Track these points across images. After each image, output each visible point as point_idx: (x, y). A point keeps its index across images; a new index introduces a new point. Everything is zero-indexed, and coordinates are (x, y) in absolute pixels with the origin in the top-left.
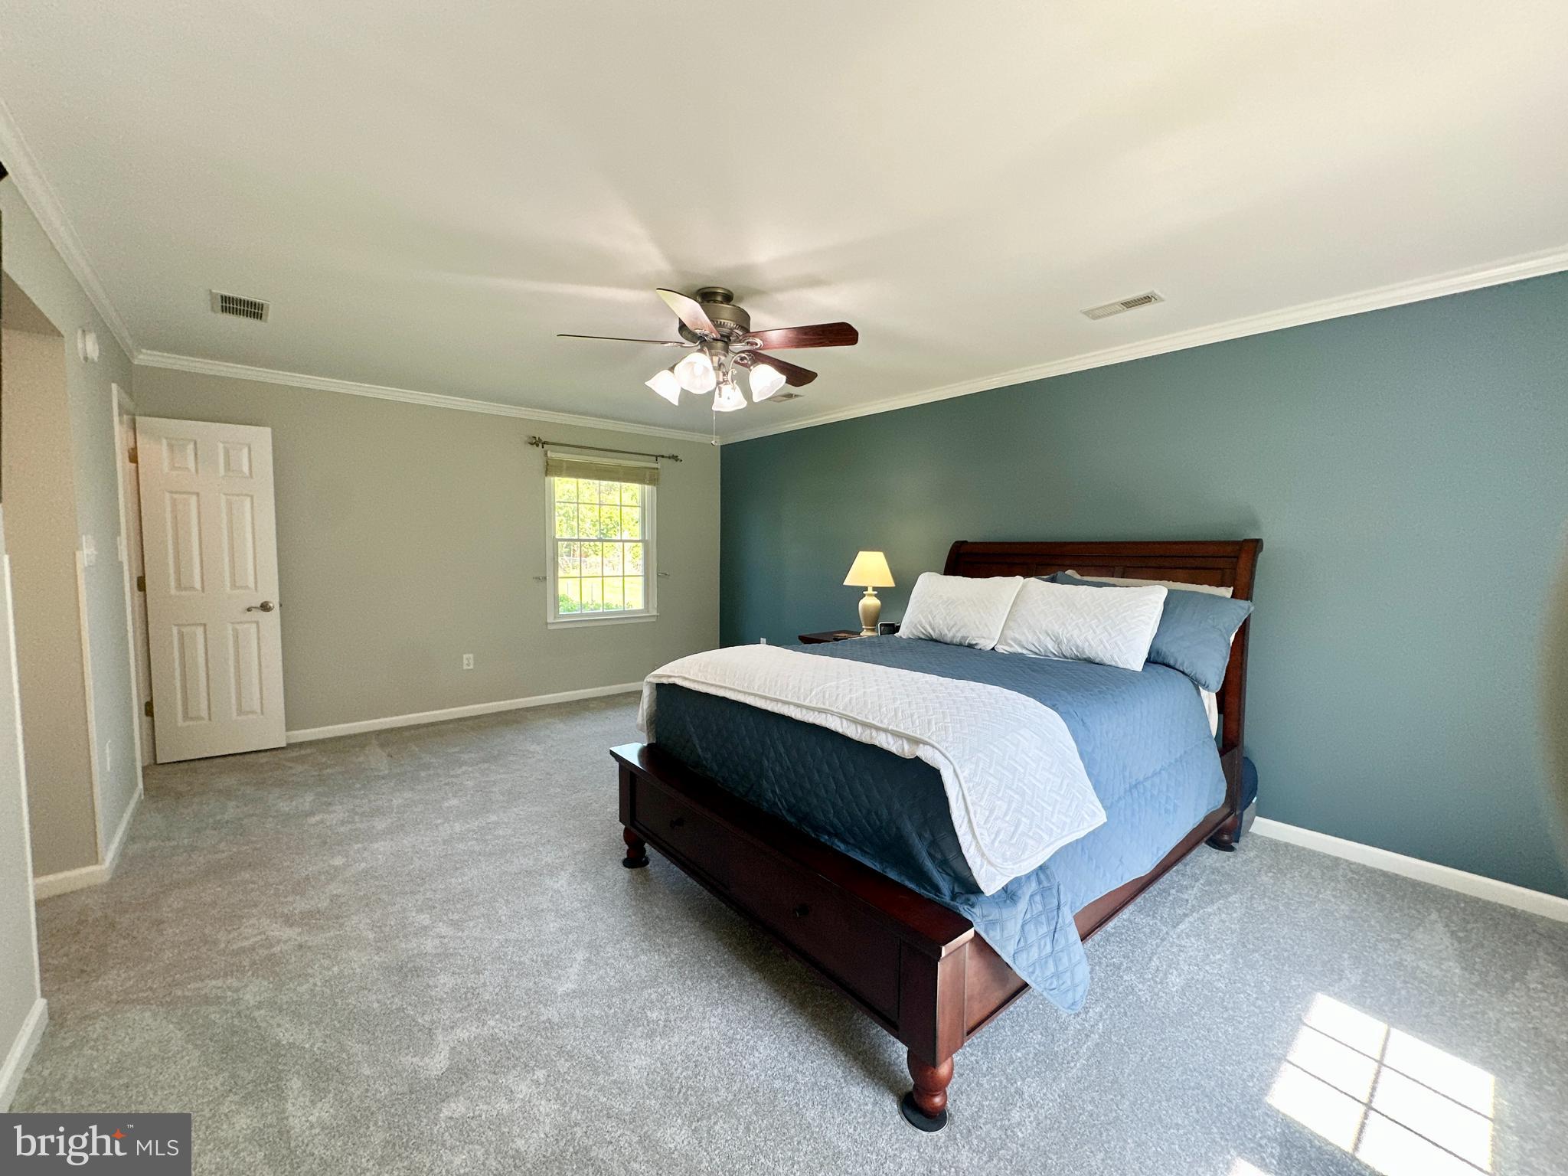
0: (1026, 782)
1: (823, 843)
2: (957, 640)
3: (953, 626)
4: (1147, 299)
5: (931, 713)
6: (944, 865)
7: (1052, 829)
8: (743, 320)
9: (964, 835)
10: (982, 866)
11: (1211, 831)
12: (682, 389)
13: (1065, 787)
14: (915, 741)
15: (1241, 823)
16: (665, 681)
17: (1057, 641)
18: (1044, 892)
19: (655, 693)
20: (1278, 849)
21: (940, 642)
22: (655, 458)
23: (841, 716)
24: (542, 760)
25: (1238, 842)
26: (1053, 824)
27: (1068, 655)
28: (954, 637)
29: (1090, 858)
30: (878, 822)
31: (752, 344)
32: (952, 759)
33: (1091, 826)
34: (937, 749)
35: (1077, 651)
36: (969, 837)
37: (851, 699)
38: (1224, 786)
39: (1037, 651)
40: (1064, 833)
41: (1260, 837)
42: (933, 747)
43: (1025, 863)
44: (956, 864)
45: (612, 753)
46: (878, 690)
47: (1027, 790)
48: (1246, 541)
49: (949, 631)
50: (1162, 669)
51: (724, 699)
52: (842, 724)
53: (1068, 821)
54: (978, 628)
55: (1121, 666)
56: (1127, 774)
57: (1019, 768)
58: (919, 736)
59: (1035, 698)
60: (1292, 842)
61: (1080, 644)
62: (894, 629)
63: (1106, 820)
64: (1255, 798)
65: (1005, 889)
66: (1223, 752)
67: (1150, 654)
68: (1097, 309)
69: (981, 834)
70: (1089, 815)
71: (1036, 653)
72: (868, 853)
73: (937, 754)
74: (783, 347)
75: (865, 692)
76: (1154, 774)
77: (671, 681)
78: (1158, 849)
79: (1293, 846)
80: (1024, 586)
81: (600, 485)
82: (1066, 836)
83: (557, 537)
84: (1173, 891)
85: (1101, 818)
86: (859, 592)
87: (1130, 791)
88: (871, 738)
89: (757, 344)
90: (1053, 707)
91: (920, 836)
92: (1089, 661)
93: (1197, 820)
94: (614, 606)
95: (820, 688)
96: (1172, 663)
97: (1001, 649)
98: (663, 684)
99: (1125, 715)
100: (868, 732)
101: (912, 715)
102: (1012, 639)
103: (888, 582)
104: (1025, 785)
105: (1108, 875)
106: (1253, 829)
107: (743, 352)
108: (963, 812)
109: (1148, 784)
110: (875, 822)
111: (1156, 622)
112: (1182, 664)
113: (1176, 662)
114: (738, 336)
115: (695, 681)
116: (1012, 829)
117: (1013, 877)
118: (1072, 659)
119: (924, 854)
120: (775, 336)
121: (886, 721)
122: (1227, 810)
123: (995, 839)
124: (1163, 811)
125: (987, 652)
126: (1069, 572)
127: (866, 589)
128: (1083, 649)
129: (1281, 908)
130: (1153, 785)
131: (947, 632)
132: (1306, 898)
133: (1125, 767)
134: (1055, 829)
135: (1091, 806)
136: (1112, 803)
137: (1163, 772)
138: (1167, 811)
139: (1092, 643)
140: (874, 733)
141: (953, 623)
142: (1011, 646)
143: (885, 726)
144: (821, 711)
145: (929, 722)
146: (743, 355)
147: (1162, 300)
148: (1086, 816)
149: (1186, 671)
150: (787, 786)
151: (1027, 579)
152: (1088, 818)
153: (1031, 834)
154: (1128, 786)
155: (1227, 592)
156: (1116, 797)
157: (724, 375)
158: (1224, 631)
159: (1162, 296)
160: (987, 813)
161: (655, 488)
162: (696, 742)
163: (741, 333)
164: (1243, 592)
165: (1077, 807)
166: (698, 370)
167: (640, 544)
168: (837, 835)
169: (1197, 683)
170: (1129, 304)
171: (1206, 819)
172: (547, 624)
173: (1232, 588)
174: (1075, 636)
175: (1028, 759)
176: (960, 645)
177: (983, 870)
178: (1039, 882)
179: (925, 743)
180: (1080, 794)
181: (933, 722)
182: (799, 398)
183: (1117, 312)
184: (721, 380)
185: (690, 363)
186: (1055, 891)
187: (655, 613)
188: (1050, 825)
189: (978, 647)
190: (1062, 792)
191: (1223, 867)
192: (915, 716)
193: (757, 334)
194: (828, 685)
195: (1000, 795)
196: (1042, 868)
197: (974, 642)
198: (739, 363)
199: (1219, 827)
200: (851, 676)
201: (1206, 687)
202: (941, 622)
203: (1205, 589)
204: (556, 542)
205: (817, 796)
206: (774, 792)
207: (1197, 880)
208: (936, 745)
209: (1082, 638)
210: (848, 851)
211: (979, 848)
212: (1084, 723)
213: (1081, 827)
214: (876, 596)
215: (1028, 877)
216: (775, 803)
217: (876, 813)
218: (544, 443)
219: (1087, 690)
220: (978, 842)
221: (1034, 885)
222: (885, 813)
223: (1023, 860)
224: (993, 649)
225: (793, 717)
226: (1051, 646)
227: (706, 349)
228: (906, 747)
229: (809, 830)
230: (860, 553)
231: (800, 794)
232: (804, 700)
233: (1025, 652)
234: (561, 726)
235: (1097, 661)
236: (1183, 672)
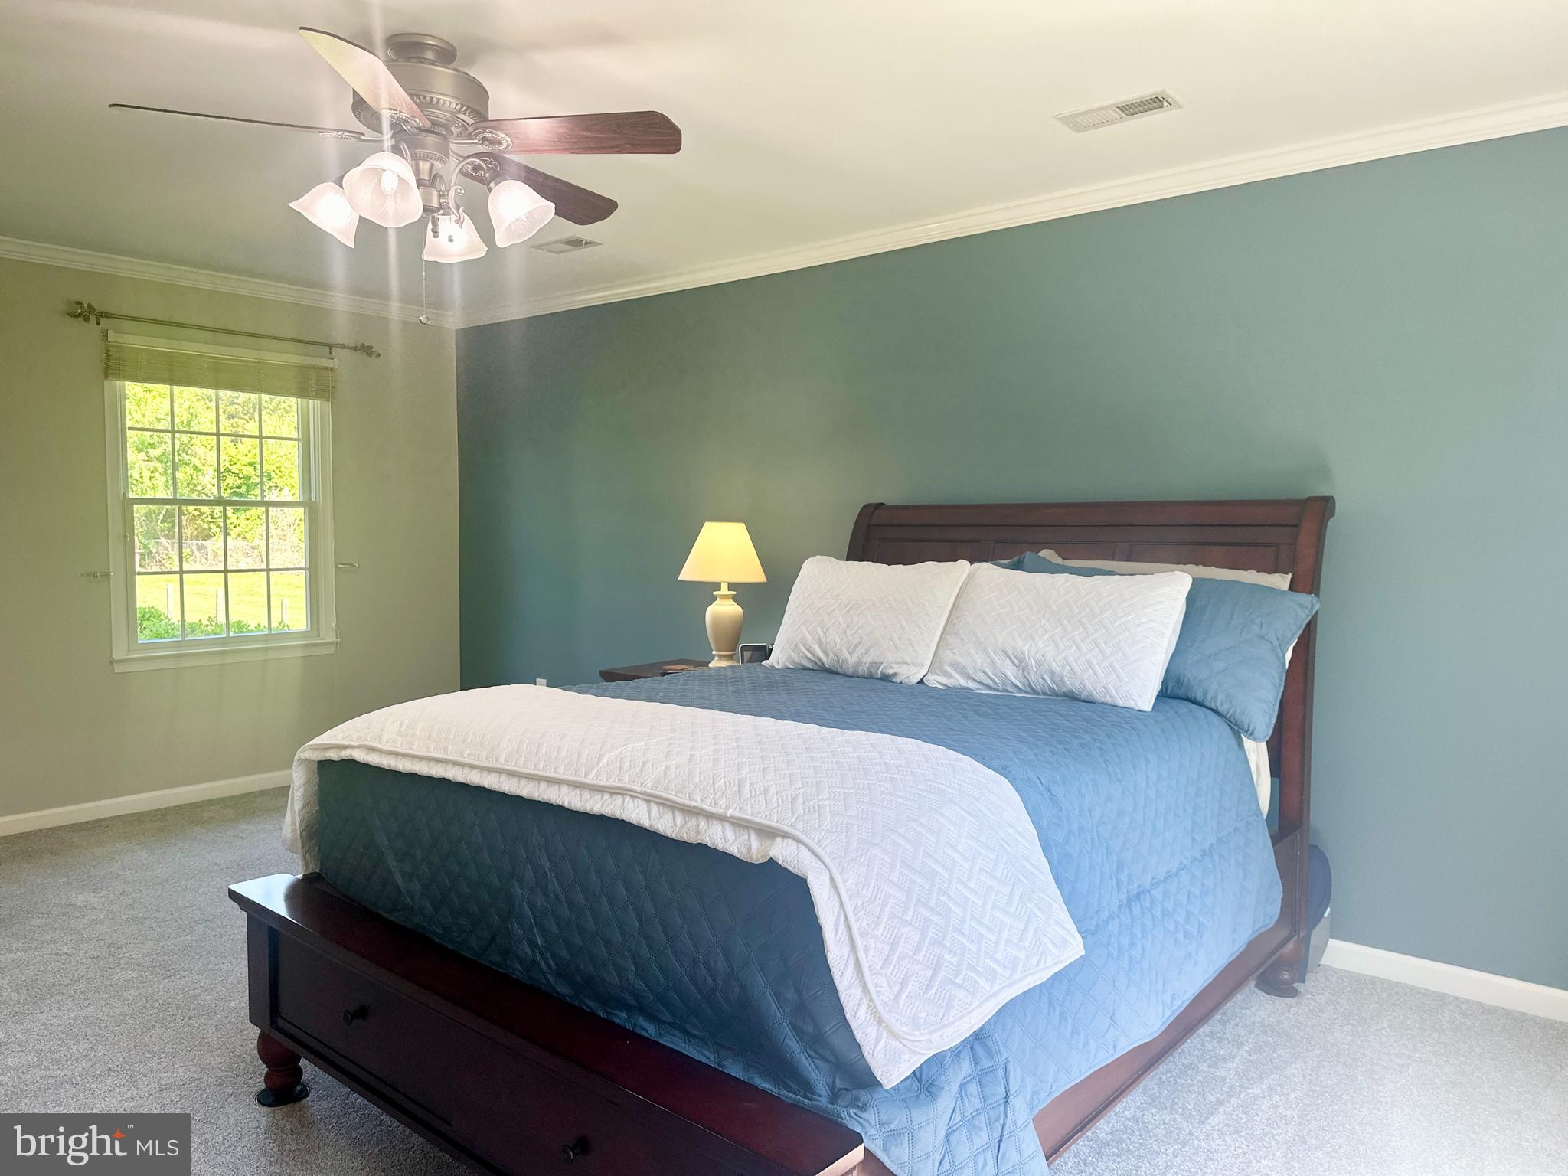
0: (952, 894)
1: (618, 1026)
2: (864, 669)
3: (856, 646)
4: (1156, 103)
5: (799, 784)
6: (816, 1043)
7: (994, 970)
8: (476, 99)
9: (850, 988)
10: (878, 1040)
11: (1261, 965)
12: (360, 216)
13: (1016, 898)
14: (768, 833)
15: (1307, 950)
16: (333, 755)
17: (1021, 665)
18: (982, 1077)
19: (316, 779)
20: (1361, 986)
21: (838, 673)
22: (327, 349)
23: (649, 798)
24: (101, 922)
25: (1303, 981)
26: (996, 961)
27: (1039, 688)
28: (859, 663)
29: (1063, 1017)
30: (709, 980)
31: (492, 142)
32: (827, 860)
33: (1060, 962)
34: (804, 844)
35: (1053, 681)
36: (857, 992)
37: (667, 768)
38: (1278, 893)
39: (990, 683)
40: (1017, 976)
41: (1336, 971)
42: (798, 841)
43: (950, 1030)
44: (838, 1041)
45: (234, 896)
46: (715, 751)
47: (953, 908)
48: (1309, 499)
49: (851, 655)
50: (1185, 708)
51: (444, 781)
52: (649, 812)
53: (1022, 955)
54: (896, 647)
55: (1121, 703)
56: (1124, 877)
57: (940, 870)
58: (774, 824)
59: (974, 757)
60: (1382, 976)
61: (1057, 670)
62: (765, 652)
63: (1083, 953)
64: (1329, 910)
65: (917, 1075)
66: (1276, 840)
67: (1165, 682)
68: (1082, 114)
69: (877, 985)
70: (1055, 945)
71: (989, 687)
72: (695, 1036)
73: (805, 853)
74: (550, 151)
75: (691, 756)
76: (1169, 876)
77: (345, 754)
78: (1173, 997)
79: (1382, 981)
80: (970, 577)
81: (218, 399)
82: (1020, 980)
83: (131, 495)
84: (1203, 1067)
85: (1076, 948)
86: (707, 591)
87: (1129, 905)
88: (698, 832)
89: (500, 143)
90: (1003, 771)
91: (779, 997)
92: (1072, 697)
93: (1237, 947)
94: (252, 627)
95: (617, 752)
96: (1199, 696)
97: (934, 681)
98: (332, 762)
99: (1119, 781)
100: (693, 822)
101: (766, 791)
102: (951, 665)
103: (753, 573)
104: (950, 898)
105: (1091, 1042)
106: (1325, 960)
107: (477, 155)
108: (846, 950)
109: (1157, 893)
110: (705, 980)
111: (1174, 630)
112: (1215, 698)
113: (1205, 693)
114: (465, 126)
115: (389, 753)
116: (929, 974)
117: (932, 1053)
118: (1045, 694)
119: (787, 1030)
120: (537, 130)
121: (722, 802)
122: (1284, 933)
123: (900, 992)
124: (1180, 936)
125: (912, 687)
126: (1046, 553)
127: (717, 586)
128: (1062, 681)
129: (1360, 1078)
130: (1166, 894)
131: (849, 657)
132: (1397, 1060)
133: (1120, 866)
134: (1000, 970)
135: (1058, 929)
136: (1098, 925)
137: (1182, 872)
138: (1187, 935)
139: (1076, 668)
140: (703, 823)
141: (856, 641)
142: (950, 676)
143: (720, 811)
144: (614, 791)
145: (794, 801)
146: (477, 161)
147: (1180, 107)
148: (1051, 947)
149: (1220, 709)
150: (555, 930)
151: (976, 565)
152: (1054, 950)
153: (959, 981)
154: (1124, 897)
155: (1282, 581)
156: (1105, 915)
157: (440, 196)
158: (1276, 643)
159: (1179, 99)
160: (887, 949)
161: (328, 405)
162: (392, 862)
163: (471, 121)
164: (1307, 582)
165: (1035, 932)
166: (389, 183)
167: (301, 510)
168: (642, 1010)
169: (1238, 730)
170: (1131, 109)
171: (1252, 945)
172: (112, 662)
173: (1290, 576)
174: (1049, 656)
175: (956, 856)
176: (870, 677)
177: (881, 1045)
178: (976, 1061)
179: (785, 835)
180: (1040, 909)
181: (800, 801)
182: (592, 249)
183: (1113, 121)
184: (436, 205)
185: (373, 169)
186: (1000, 1074)
187: (331, 637)
188: (994, 965)
189: (898, 680)
190: (1012, 910)
191: (1279, 1022)
192: (772, 791)
193: (498, 124)
194: (631, 746)
195: (908, 917)
196: (979, 1038)
197: (891, 672)
198: (470, 177)
199: (1274, 958)
200: (673, 731)
201: (1251, 735)
202: (838, 639)
203: (1251, 577)
204: (128, 504)
205: (608, 943)
206: (532, 944)
207: (1240, 1045)
208: (802, 837)
209: (1060, 658)
210: (661, 1035)
211: (872, 1007)
212: (1053, 798)
213: (1042, 966)
214: (734, 598)
215: (956, 1052)
216: (535, 962)
217: (707, 965)
218: (101, 315)
219: (1060, 743)
220: (871, 1000)
221: (966, 1067)
222: (720, 964)
223: (948, 1025)
224: (921, 681)
225: (566, 805)
226: (1012, 674)
227: (404, 147)
228: (755, 844)
229: (591, 1004)
230: (707, 524)
231: (578, 941)
232: (586, 775)
233: (971, 685)
234: (143, 855)
235: (1084, 695)
236: (1216, 712)
